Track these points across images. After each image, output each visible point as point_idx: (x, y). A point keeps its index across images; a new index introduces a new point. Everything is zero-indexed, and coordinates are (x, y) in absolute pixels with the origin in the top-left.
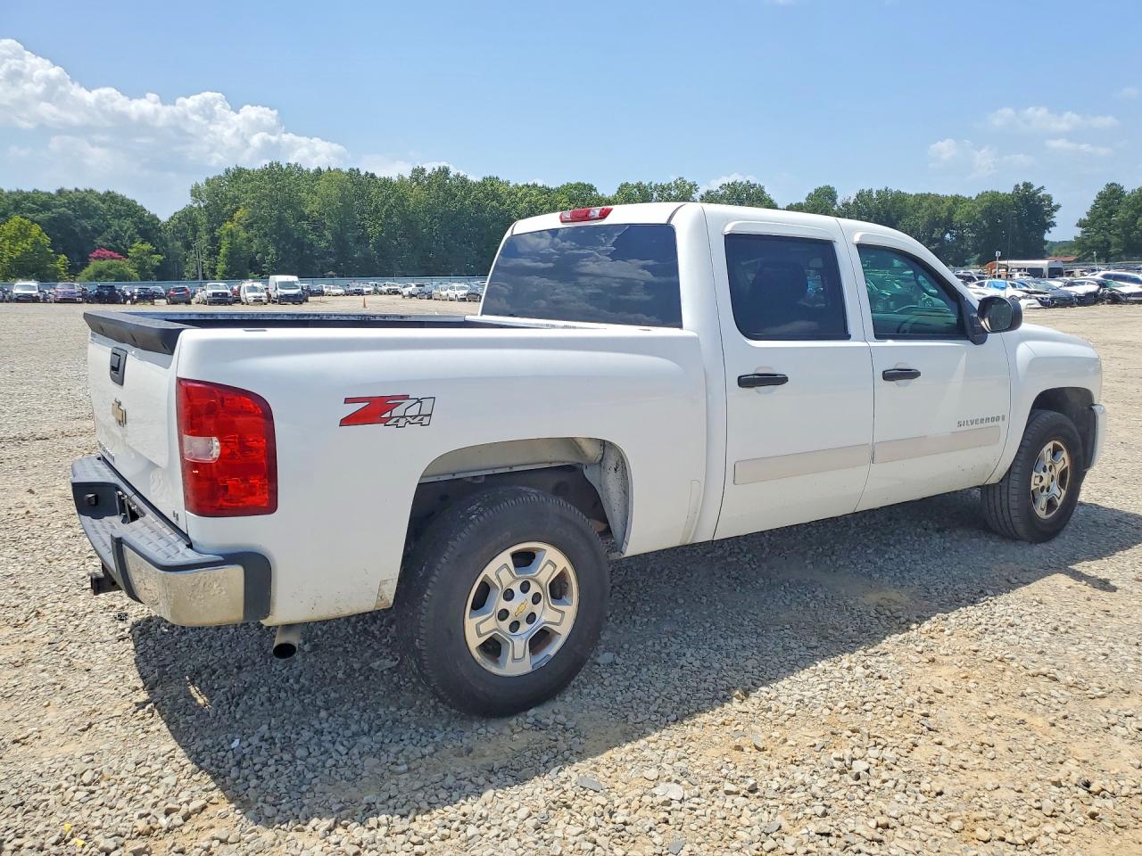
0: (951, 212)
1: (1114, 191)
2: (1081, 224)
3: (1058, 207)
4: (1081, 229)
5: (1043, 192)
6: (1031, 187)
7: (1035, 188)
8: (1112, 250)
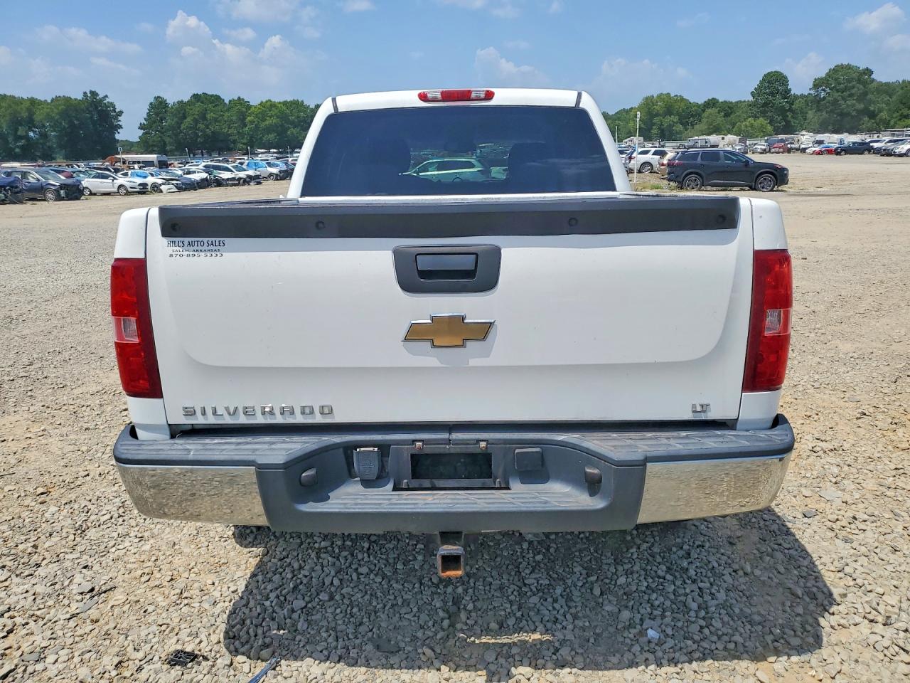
0: (31, 114)
1: (161, 103)
2: (142, 127)
3: (121, 113)
4: (142, 131)
5: (107, 100)
6: (97, 95)
7: (101, 96)
8: (168, 148)
